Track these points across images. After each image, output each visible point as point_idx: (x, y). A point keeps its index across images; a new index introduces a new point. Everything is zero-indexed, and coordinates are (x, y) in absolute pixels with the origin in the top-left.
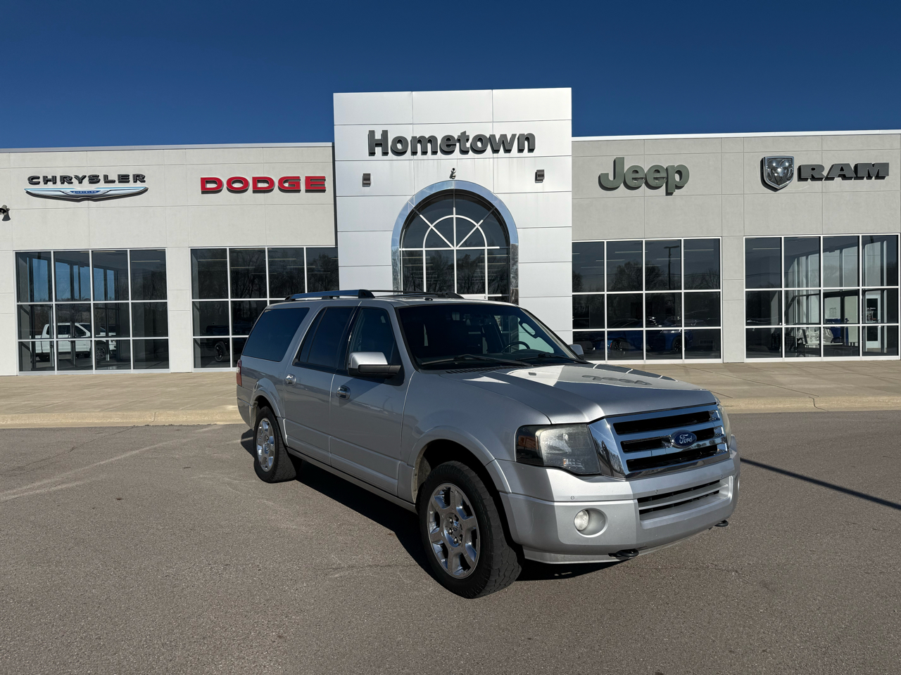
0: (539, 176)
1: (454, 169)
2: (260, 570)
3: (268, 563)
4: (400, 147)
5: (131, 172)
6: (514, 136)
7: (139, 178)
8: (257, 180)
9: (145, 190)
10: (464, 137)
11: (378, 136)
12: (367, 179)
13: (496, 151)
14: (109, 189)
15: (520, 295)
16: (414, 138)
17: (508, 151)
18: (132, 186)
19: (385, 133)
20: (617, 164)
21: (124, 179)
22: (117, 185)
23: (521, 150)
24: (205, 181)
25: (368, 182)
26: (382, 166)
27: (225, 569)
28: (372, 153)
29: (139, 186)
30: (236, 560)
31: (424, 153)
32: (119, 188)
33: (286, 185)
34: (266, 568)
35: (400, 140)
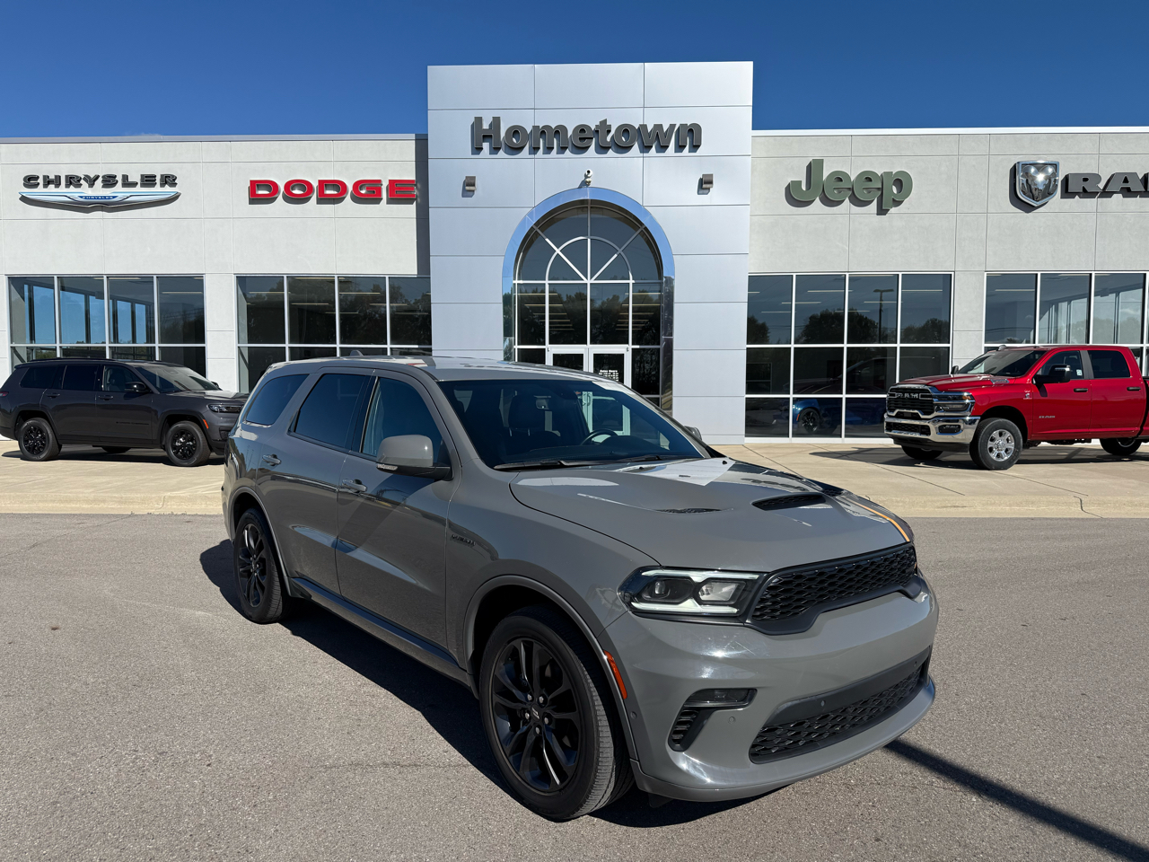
0: (705, 184)
1: (587, 172)
2: (209, 765)
3: (226, 751)
4: (516, 141)
5: (158, 172)
6: (672, 126)
7: (169, 180)
8: (323, 184)
10: (604, 127)
11: (487, 125)
12: (469, 184)
13: (646, 149)
14: (129, 195)
15: (675, 347)
16: (535, 128)
17: (663, 148)
18: (159, 191)
19: (496, 121)
20: (813, 169)
21: (148, 180)
22: (140, 189)
23: (680, 149)
24: (254, 185)
25: (472, 188)
26: (493, 168)
27: (156, 761)
28: (477, 150)
29: (169, 191)
30: (180, 745)
31: (549, 150)
32: (141, 193)
33: (363, 192)
34: (220, 762)
35: (515, 131)
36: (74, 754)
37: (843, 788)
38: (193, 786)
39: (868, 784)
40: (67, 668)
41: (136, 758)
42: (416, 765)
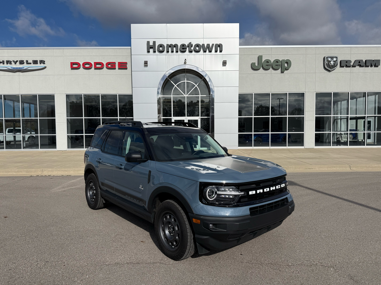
0: (224, 63)
1: (185, 59)
2: (64, 266)
3: (70, 260)
4: (161, 49)
5: (39, 59)
6: (213, 45)
7: (42, 62)
8: (96, 64)
9: (45, 68)
10: (190, 45)
11: (151, 44)
12: (146, 63)
13: (205, 51)
14: (28, 67)
15: (215, 117)
16: (167, 45)
17: (210, 51)
18: (39, 66)
19: (154, 42)
20: (260, 58)
21: (35, 62)
22: (32, 65)
23: (216, 51)
24: (72, 64)
25: (146, 65)
26: (153, 58)
27: (45, 265)
28: (149, 52)
29: (42, 65)
30: (53, 258)
31: (172, 52)
33: (110, 66)
34: (68, 264)
35: (161, 46)
36: (15, 263)
37: (287, 267)
38: (59, 273)
39: (295, 265)
40: (11, 231)
41: (38, 264)
42: (138, 263)
